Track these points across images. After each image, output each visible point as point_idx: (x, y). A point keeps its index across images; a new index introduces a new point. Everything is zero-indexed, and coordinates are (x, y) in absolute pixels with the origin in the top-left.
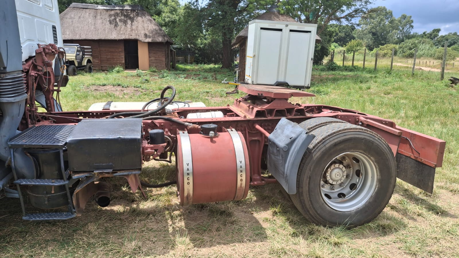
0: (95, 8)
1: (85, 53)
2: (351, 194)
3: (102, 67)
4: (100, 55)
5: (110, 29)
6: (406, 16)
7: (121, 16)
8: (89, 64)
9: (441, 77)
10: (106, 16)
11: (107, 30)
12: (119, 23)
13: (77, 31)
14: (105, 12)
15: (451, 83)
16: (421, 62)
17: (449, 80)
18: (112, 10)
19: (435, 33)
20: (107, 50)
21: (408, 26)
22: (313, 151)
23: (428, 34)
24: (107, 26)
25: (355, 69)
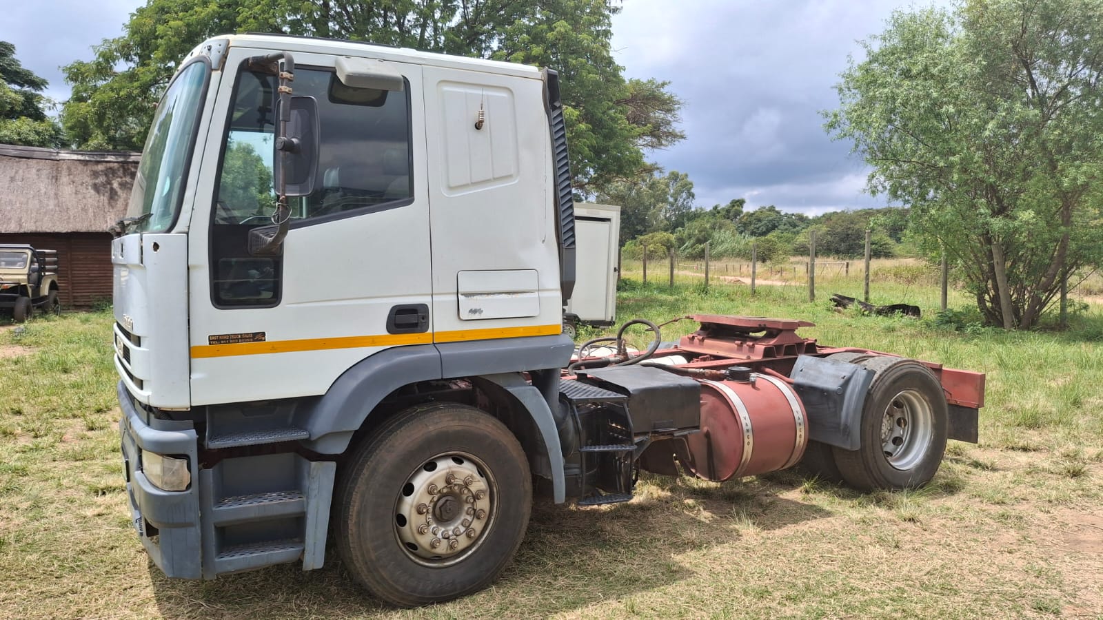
0: (53, 157)
1: (47, 267)
2: (898, 450)
3: (75, 297)
4: (72, 270)
5: (98, 207)
6: (678, 175)
7: (121, 175)
8: (55, 292)
9: (810, 296)
10: (84, 176)
11: (91, 210)
12: (120, 192)
13: (9, 212)
14: (80, 167)
15: (836, 306)
16: (730, 267)
17: (830, 300)
18: (98, 162)
19: (736, 207)
20: (89, 257)
21: (684, 195)
22: (872, 392)
23: (723, 209)
24: (90, 200)
25: (626, 284)
